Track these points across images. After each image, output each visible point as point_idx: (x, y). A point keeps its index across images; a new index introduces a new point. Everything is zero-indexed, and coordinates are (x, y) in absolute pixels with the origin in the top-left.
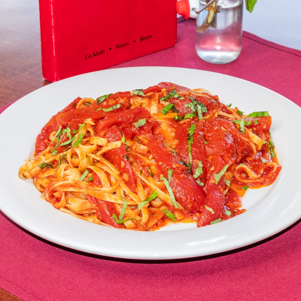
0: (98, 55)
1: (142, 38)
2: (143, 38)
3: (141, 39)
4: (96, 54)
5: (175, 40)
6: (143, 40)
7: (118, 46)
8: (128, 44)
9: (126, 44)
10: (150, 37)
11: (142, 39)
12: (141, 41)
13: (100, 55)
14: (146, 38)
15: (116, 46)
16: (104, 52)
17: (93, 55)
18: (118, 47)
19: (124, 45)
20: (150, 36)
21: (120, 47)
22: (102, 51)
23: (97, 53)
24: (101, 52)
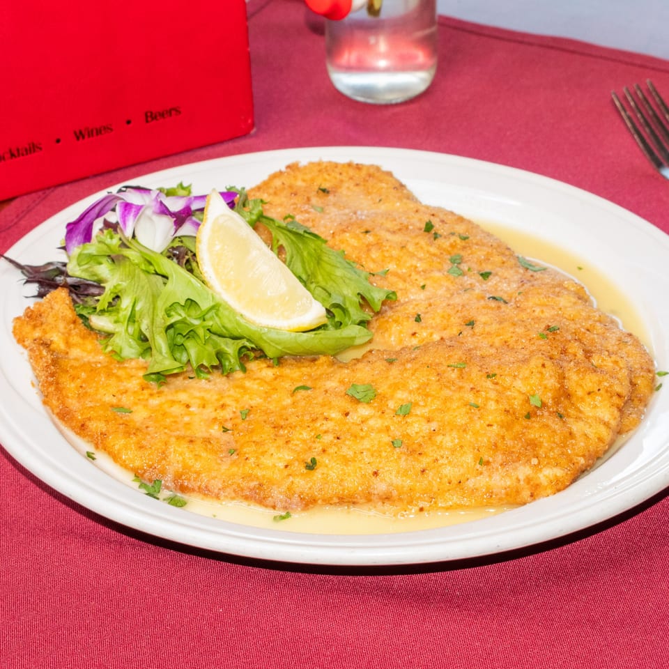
0: (23, 155)
1: (149, 114)
2: (151, 113)
3: (147, 116)
4: (16, 154)
5: (250, 121)
6: (154, 117)
7: (81, 133)
8: (111, 130)
9: (105, 128)
10: (173, 112)
11: (150, 117)
12: (147, 121)
13: (27, 154)
14: (162, 115)
15: (75, 133)
16: (41, 149)
17: (7, 156)
18: (79, 135)
19: (99, 132)
20: (175, 109)
21: (86, 136)
22: (33, 144)
23: (18, 150)
24: (30, 148)
